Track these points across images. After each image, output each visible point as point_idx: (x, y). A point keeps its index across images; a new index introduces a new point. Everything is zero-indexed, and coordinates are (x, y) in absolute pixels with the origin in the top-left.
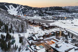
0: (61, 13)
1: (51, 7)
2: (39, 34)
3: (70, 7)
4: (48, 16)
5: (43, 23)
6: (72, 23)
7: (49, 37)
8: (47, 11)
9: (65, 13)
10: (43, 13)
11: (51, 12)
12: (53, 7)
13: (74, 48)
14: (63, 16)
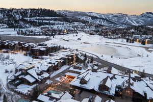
0: (56, 22)
1: (34, 9)
2: (38, 68)
3: (66, 11)
4: (32, 28)
5: (30, 44)
6: (79, 39)
7: (58, 69)
8: (27, 17)
9: (62, 23)
10: (16, 22)
11: (36, 19)
12: (38, 10)
13: (108, 77)
14: (61, 27)
